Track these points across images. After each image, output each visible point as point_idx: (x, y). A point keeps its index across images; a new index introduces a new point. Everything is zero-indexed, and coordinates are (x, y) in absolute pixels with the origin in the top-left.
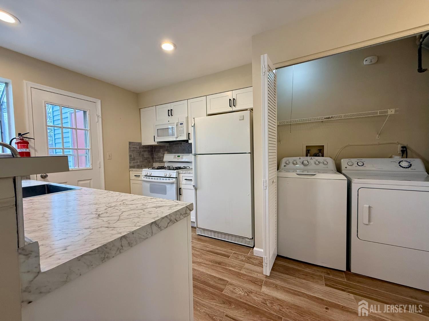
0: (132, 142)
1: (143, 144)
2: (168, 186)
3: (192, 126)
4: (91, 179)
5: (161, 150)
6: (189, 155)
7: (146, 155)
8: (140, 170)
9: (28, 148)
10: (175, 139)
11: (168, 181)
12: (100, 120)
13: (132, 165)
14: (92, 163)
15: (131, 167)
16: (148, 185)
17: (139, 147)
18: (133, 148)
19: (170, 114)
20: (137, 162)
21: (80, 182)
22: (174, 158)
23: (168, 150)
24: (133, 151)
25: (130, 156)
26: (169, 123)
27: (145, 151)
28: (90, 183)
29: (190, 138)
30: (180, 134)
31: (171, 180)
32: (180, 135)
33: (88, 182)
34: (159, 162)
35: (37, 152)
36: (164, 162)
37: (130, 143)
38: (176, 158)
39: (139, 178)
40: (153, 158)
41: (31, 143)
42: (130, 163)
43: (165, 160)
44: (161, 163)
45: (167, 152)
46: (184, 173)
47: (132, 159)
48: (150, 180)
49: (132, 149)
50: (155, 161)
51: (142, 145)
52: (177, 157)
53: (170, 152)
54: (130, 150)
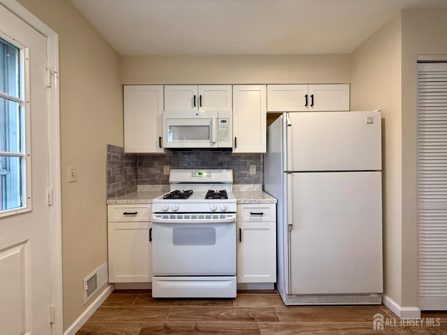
0: (112, 146)
1: (127, 151)
2: (218, 229)
5: (156, 163)
6: (221, 172)
7: (129, 170)
8: (138, 202)
10: (211, 146)
11: (219, 220)
12: (56, 81)
13: (111, 190)
14: (30, 196)
15: (110, 196)
16: (170, 231)
17: (121, 155)
18: (113, 157)
20: (118, 185)
22: (193, 176)
23: (171, 163)
24: (113, 163)
25: (109, 173)
27: (127, 164)
30: (221, 138)
31: (228, 218)
32: (221, 140)
34: (150, 184)
36: (170, 184)
37: (110, 147)
38: (195, 176)
39: (135, 218)
40: (137, 177)
42: (108, 187)
44: (155, 186)
45: (169, 166)
46: (247, 202)
47: (110, 180)
48: (176, 220)
49: (111, 160)
50: (141, 181)
51: (125, 152)
52: (197, 174)
53: (177, 166)
54: (108, 161)
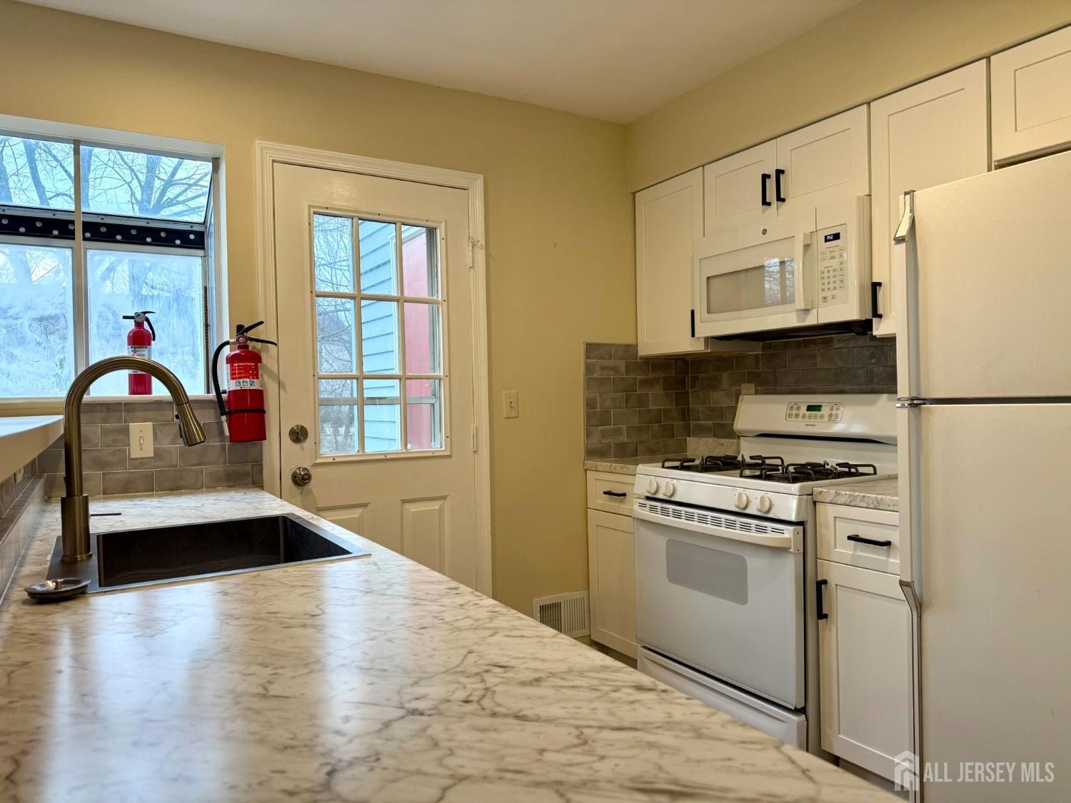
0: (599, 346)
1: (644, 351)
2: (755, 563)
3: (899, 240)
4: (444, 498)
5: (725, 377)
6: (872, 403)
7: (657, 399)
8: (625, 471)
9: (257, 378)
10: (798, 322)
11: (753, 536)
12: (481, 256)
13: (596, 441)
14: (448, 435)
15: (592, 453)
16: (659, 543)
17: (627, 363)
18: (603, 368)
19: (771, 195)
20: (618, 432)
21: (407, 506)
22: (790, 415)
23: (758, 374)
24: (602, 381)
25: (590, 404)
26: (765, 239)
27: (649, 383)
28: (441, 510)
29: (880, 311)
30: (825, 294)
31: (772, 535)
32: (825, 298)
33: (435, 506)
34: (715, 436)
35: (285, 390)
36: (739, 437)
37: (591, 348)
38: (797, 416)
39: (622, 506)
40: (685, 415)
41: (269, 358)
42: (588, 434)
43: (740, 424)
44: (723, 441)
45: (753, 385)
46: (842, 500)
47: (595, 416)
48: (670, 520)
49: (596, 376)
51: (640, 353)
52: (804, 409)
53: (769, 385)
54: (588, 379)
